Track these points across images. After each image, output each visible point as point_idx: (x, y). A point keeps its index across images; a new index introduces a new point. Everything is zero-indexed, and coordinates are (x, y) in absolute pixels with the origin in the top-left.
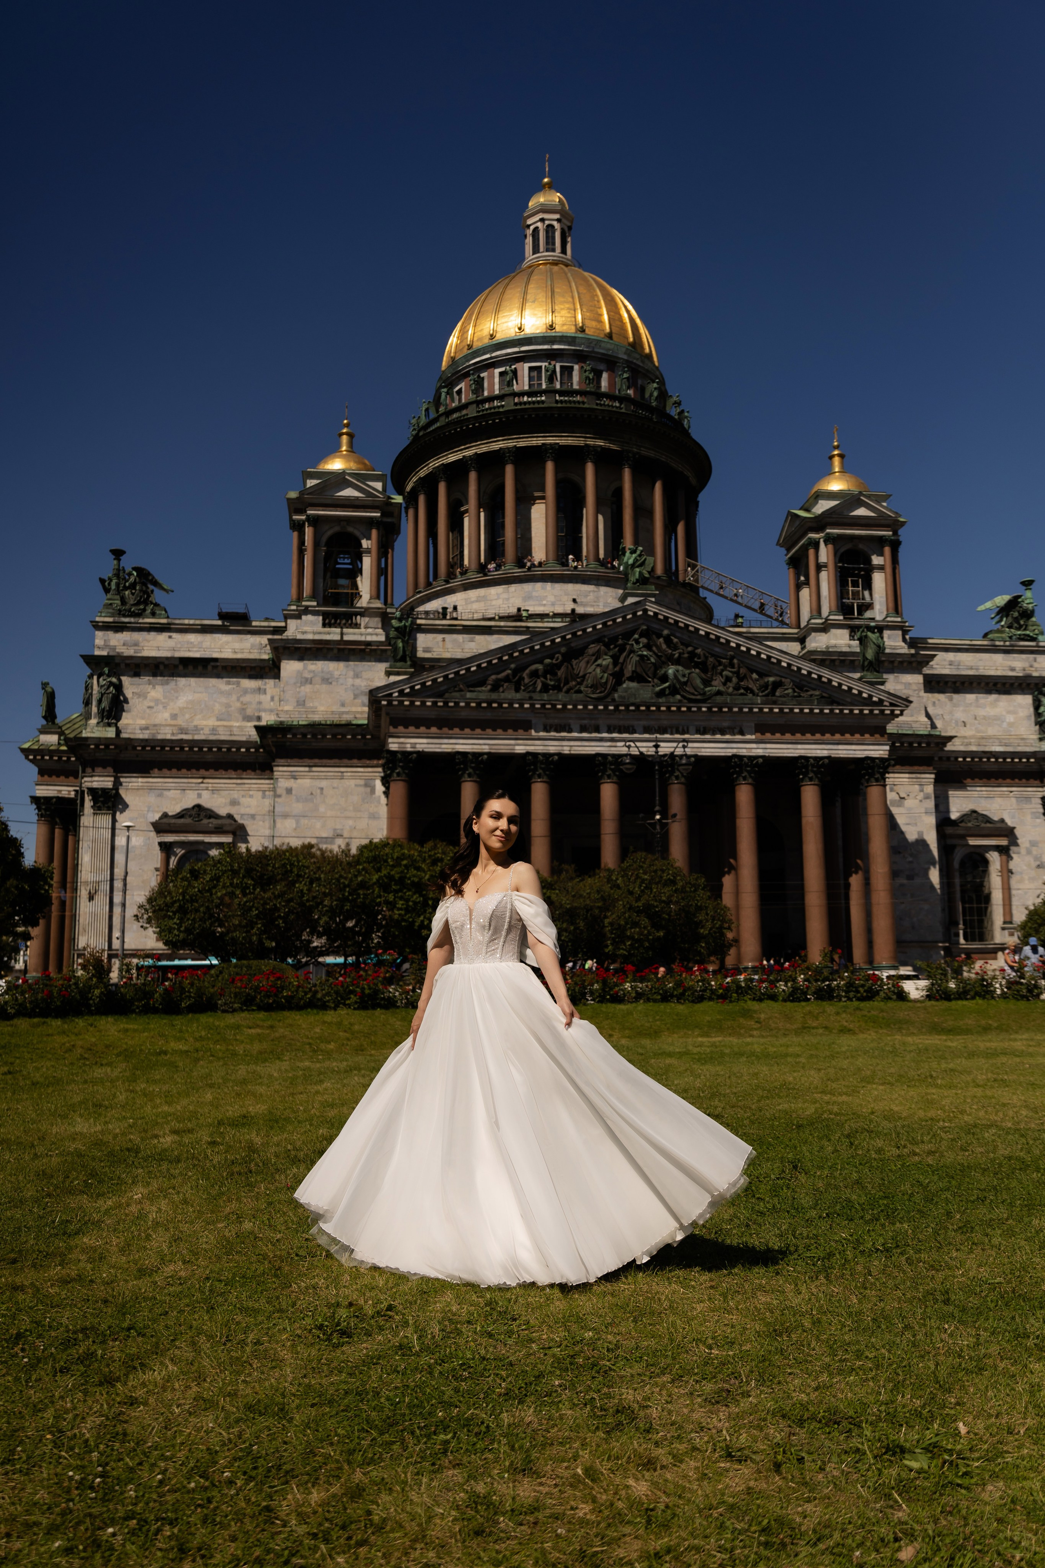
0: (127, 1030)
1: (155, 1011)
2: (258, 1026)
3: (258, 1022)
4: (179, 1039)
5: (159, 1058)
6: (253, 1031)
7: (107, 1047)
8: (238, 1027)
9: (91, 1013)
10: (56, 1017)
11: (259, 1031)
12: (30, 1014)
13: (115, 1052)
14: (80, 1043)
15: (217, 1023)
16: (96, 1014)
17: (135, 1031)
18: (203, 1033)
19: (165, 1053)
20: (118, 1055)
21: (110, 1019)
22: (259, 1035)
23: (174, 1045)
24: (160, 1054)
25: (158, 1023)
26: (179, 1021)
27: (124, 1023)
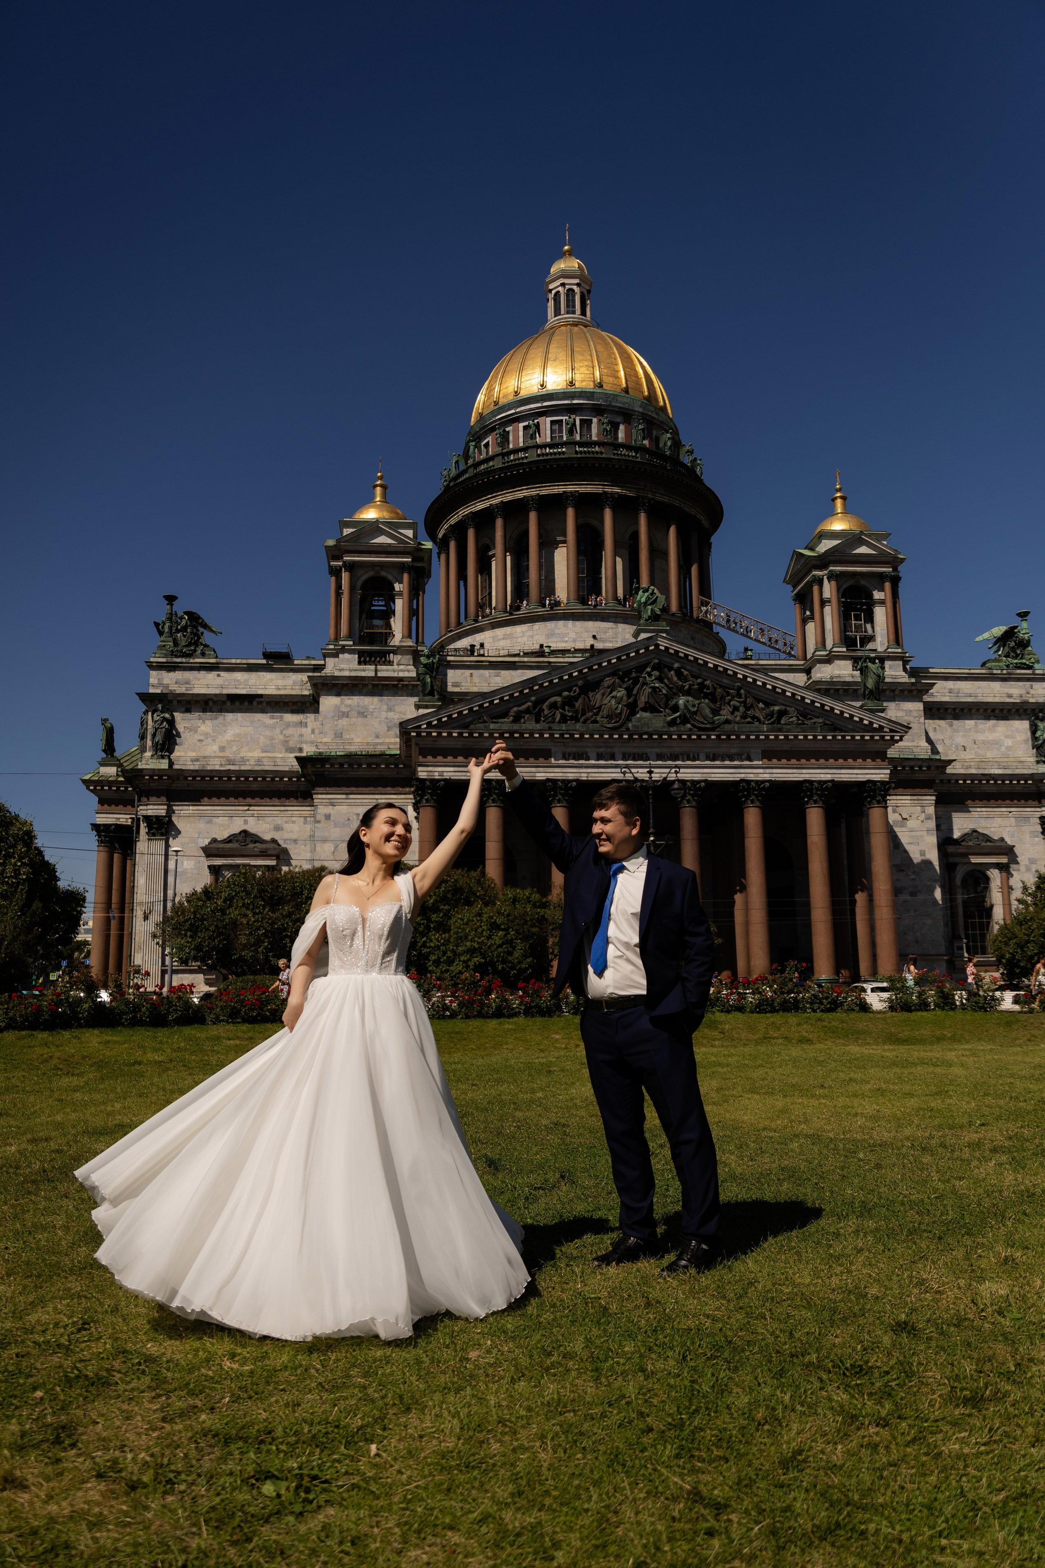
0: (108, 1042)
1: (141, 1023)
2: (238, 1038)
3: (240, 1034)
4: (155, 1050)
5: (133, 1068)
6: (232, 1042)
7: (84, 1058)
8: (218, 1038)
9: (80, 1026)
10: (44, 1030)
11: (238, 1042)
12: (20, 1028)
13: (90, 1062)
14: (58, 1054)
15: (198, 1035)
16: (85, 1027)
17: (116, 1042)
18: (182, 1045)
19: (140, 1063)
20: (91, 1066)
21: (96, 1032)
22: (237, 1046)
23: (150, 1056)
24: (134, 1064)
25: (142, 1035)
26: (162, 1033)
27: (109, 1035)
